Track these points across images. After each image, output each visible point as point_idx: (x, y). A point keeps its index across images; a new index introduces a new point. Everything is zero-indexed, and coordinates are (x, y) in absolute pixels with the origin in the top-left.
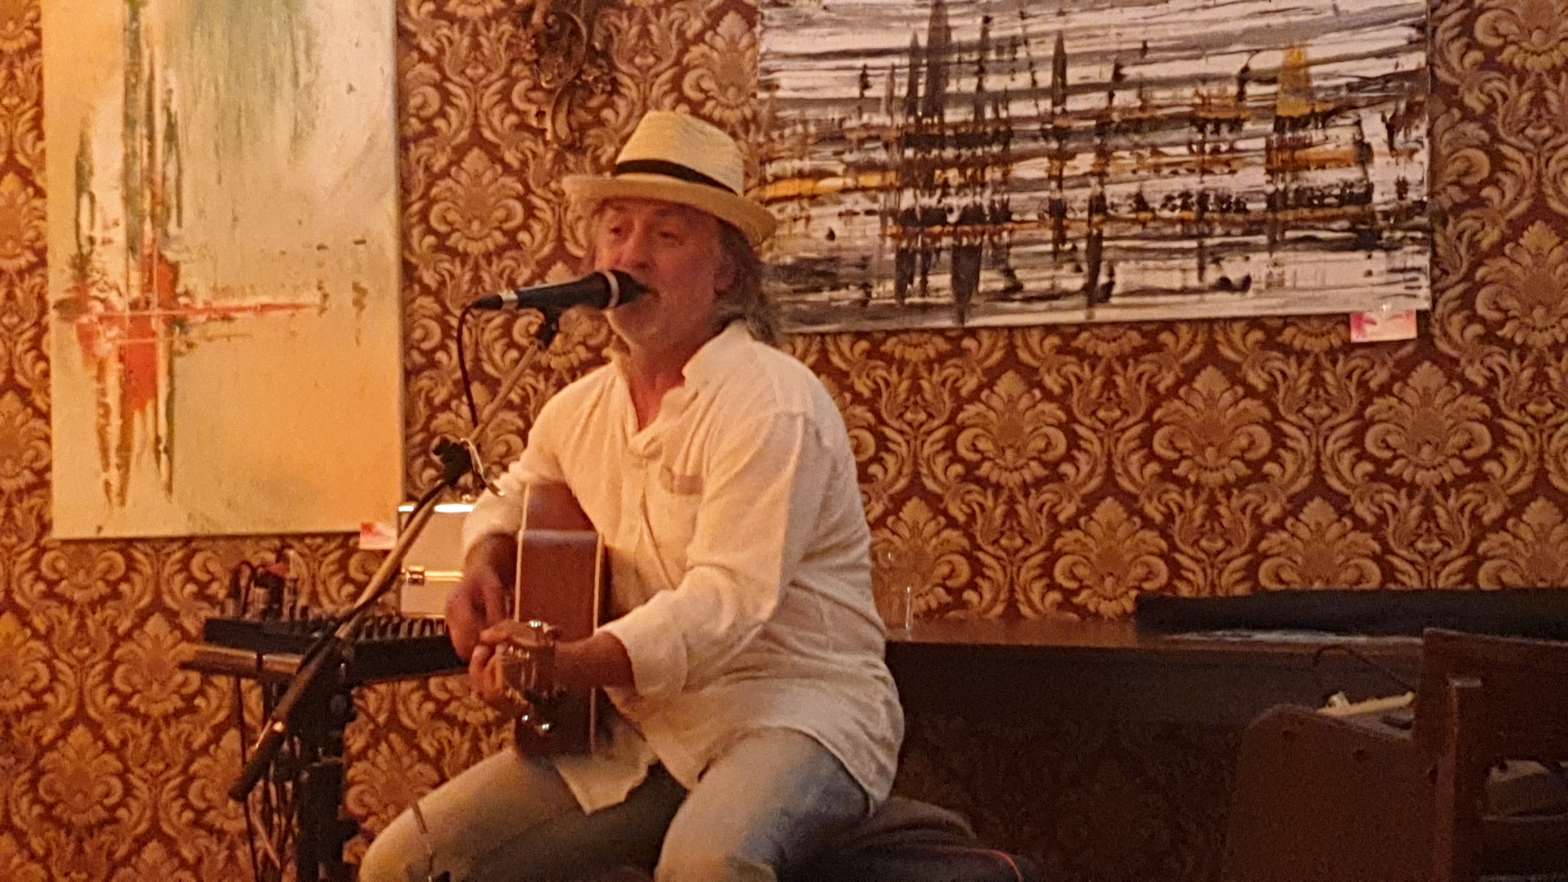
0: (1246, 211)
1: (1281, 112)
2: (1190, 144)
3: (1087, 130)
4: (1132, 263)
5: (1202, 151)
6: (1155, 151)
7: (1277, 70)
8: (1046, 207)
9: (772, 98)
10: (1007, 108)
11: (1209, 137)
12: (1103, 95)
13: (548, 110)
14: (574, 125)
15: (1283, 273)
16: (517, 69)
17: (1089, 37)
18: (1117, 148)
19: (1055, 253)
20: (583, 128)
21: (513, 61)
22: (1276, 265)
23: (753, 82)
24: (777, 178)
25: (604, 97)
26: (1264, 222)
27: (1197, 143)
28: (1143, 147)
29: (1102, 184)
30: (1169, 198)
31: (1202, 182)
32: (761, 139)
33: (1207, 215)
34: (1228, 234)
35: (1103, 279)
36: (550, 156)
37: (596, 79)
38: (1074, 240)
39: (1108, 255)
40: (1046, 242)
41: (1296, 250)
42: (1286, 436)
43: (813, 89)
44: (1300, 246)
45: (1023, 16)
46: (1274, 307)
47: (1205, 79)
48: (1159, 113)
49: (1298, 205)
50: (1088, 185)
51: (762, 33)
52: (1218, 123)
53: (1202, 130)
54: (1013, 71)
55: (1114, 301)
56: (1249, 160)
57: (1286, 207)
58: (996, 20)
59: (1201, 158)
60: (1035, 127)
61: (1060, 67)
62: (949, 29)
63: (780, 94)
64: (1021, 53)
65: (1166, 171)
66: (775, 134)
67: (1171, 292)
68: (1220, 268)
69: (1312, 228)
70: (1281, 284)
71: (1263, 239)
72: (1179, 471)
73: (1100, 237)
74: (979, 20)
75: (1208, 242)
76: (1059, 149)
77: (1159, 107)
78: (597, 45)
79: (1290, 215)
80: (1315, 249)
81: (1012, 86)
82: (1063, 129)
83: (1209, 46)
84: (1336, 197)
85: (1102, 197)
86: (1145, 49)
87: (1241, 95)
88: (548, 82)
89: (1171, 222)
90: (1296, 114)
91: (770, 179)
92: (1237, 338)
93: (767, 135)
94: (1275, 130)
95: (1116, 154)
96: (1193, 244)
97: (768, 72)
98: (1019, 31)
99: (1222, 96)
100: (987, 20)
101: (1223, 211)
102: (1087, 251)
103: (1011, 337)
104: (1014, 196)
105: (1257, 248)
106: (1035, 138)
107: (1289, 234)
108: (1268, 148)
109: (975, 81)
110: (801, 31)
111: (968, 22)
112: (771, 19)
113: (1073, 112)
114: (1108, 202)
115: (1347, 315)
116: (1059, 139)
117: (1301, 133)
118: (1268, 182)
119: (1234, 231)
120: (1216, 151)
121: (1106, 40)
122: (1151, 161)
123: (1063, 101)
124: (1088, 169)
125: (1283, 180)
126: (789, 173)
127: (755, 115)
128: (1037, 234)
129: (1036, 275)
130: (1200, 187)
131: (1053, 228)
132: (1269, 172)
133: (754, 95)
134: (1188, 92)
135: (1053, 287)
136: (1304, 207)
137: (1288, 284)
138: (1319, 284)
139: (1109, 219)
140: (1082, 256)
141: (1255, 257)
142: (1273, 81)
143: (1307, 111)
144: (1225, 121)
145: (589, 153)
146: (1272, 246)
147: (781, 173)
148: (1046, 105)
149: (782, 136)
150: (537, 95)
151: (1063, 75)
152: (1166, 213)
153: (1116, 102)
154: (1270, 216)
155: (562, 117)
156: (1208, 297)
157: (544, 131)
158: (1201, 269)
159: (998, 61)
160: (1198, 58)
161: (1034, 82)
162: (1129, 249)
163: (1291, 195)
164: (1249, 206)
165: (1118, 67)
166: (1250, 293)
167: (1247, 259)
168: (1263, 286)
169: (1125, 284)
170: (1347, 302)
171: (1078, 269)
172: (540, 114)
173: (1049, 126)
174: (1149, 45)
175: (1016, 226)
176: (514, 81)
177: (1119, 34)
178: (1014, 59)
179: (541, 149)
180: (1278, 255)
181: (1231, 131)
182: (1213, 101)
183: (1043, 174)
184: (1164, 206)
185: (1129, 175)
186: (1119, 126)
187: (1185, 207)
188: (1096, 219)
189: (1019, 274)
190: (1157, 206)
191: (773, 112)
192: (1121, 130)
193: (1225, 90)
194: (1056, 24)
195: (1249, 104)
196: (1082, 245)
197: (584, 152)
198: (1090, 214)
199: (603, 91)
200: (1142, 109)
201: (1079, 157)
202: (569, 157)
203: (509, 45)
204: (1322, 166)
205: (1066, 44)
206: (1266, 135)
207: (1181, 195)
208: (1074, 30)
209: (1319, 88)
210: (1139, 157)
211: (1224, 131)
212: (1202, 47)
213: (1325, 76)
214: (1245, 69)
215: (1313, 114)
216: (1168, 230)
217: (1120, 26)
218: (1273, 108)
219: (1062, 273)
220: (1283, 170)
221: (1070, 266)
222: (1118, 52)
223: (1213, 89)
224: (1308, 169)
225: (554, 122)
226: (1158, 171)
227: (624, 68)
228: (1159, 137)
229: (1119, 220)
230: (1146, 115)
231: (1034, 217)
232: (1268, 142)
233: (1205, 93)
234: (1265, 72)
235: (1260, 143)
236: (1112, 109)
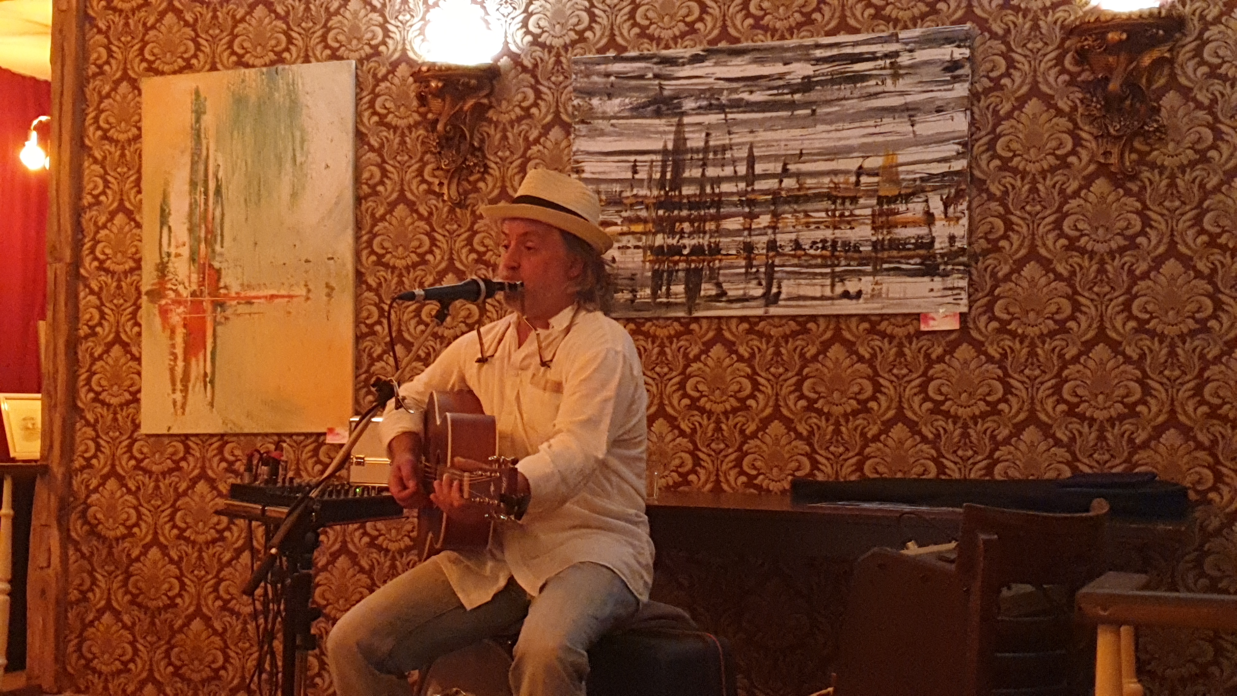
0: (861, 252)
1: (881, 193)
2: (827, 211)
3: (766, 200)
4: (793, 280)
5: (834, 215)
6: (807, 216)
7: (879, 168)
8: (742, 247)
10: (719, 187)
12: (777, 180)
13: (446, 182)
14: (461, 191)
15: (881, 289)
16: (428, 157)
17: (768, 146)
18: (784, 213)
19: (747, 273)
20: (466, 193)
21: (425, 153)
22: (877, 283)
25: (479, 175)
26: (870, 258)
27: (832, 210)
28: (799, 212)
29: (774, 233)
30: (814, 243)
31: (834, 234)
33: (837, 253)
34: (849, 265)
35: (774, 290)
36: (446, 209)
37: (475, 165)
38: (758, 266)
39: (777, 275)
40: (741, 267)
41: (889, 275)
42: (882, 385)
43: (604, 173)
44: (891, 273)
45: (730, 133)
46: (875, 309)
47: (835, 173)
48: (809, 192)
49: (890, 248)
50: (766, 234)
51: (574, 139)
52: (844, 199)
53: (834, 203)
54: (723, 165)
55: (781, 303)
56: (862, 221)
57: (883, 249)
58: (713, 135)
59: (833, 219)
60: (735, 199)
61: (751, 164)
62: (686, 139)
63: (585, 175)
64: (728, 155)
67: (815, 298)
68: (844, 284)
69: (899, 262)
70: (880, 295)
71: (869, 268)
72: (818, 405)
73: (773, 265)
74: (704, 135)
75: (838, 269)
76: (750, 212)
77: (809, 189)
78: (476, 144)
79: (886, 254)
80: (900, 275)
81: (722, 174)
82: (752, 200)
83: (839, 154)
84: (913, 244)
85: (775, 241)
86: (801, 154)
87: (858, 183)
88: (445, 165)
89: (814, 257)
90: (890, 194)
92: (853, 326)
94: (878, 204)
95: (783, 216)
96: (828, 270)
97: (578, 162)
98: (727, 142)
99: (846, 182)
100: (708, 135)
101: (847, 251)
102: (765, 273)
103: (719, 324)
104: (722, 240)
105: (865, 274)
106: (735, 205)
107: (885, 266)
108: (873, 215)
109: (700, 170)
110: (598, 139)
111: (696, 135)
112: (579, 130)
113: (759, 190)
114: (778, 244)
115: (918, 314)
116: (750, 207)
117: (893, 206)
118: (873, 235)
119: (852, 263)
121: (778, 148)
122: (804, 220)
123: (753, 184)
124: (767, 224)
125: (882, 233)
128: (736, 262)
129: (735, 286)
130: (833, 237)
131: (745, 259)
132: (873, 228)
134: (826, 180)
135: (745, 294)
136: (894, 249)
137: (884, 295)
138: (902, 296)
139: (778, 254)
140: (762, 276)
141: (864, 279)
142: (877, 175)
143: (897, 193)
144: (848, 198)
145: (469, 209)
146: (874, 273)
148: (742, 185)
150: (437, 173)
151: (753, 168)
153: (783, 185)
154: (874, 255)
155: (454, 187)
156: (836, 302)
157: (443, 194)
158: (833, 285)
159: (714, 159)
160: (832, 160)
161: (735, 172)
162: (790, 273)
163: (886, 242)
164: (861, 249)
165: (785, 165)
166: (861, 301)
167: (861, 279)
168: (869, 296)
169: (788, 293)
170: (919, 306)
171: (760, 284)
172: (441, 184)
173: (744, 199)
174: (804, 152)
175: (724, 257)
176: (425, 164)
177: (786, 145)
178: (724, 158)
179: (441, 205)
180: (878, 278)
181: (851, 204)
182: (841, 186)
183: (740, 227)
184: (811, 247)
185: (791, 229)
186: (786, 199)
188: (771, 254)
189: (725, 286)
190: (807, 247)
192: (788, 201)
193: (848, 180)
194: (749, 138)
195: (862, 188)
196: (762, 270)
197: (467, 208)
198: (768, 251)
199: (479, 171)
200: (799, 189)
201: (762, 217)
202: (458, 210)
203: (423, 143)
204: (905, 225)
205: (755, 150)
206: (872, 207)
207: (821, 241)
208: (759, 142)
209: (904, 180)
210: (797, 218)
211: (847, 204)
212: (835, 154)
213: (908, 172)
214: (861, 167)
215: (900, 195)
216: (813, 262)
217: (787, 140)
218: (877, 191)
219: (751, 285)
220: (882, 227)
221: (755, 282)
222: (786, 155)
223: (841, 179)
224: (896, 227)
225: (449, 189)
226: (808, 227)
227: (492, 158)
228: (809, 207)
229: (784, 255)
230: (801, 193)
231: (734, 252)
232: (873, 211)
233: (836, 180)
234: (872, 169)
235: (868, 211)
236: (782, 189)
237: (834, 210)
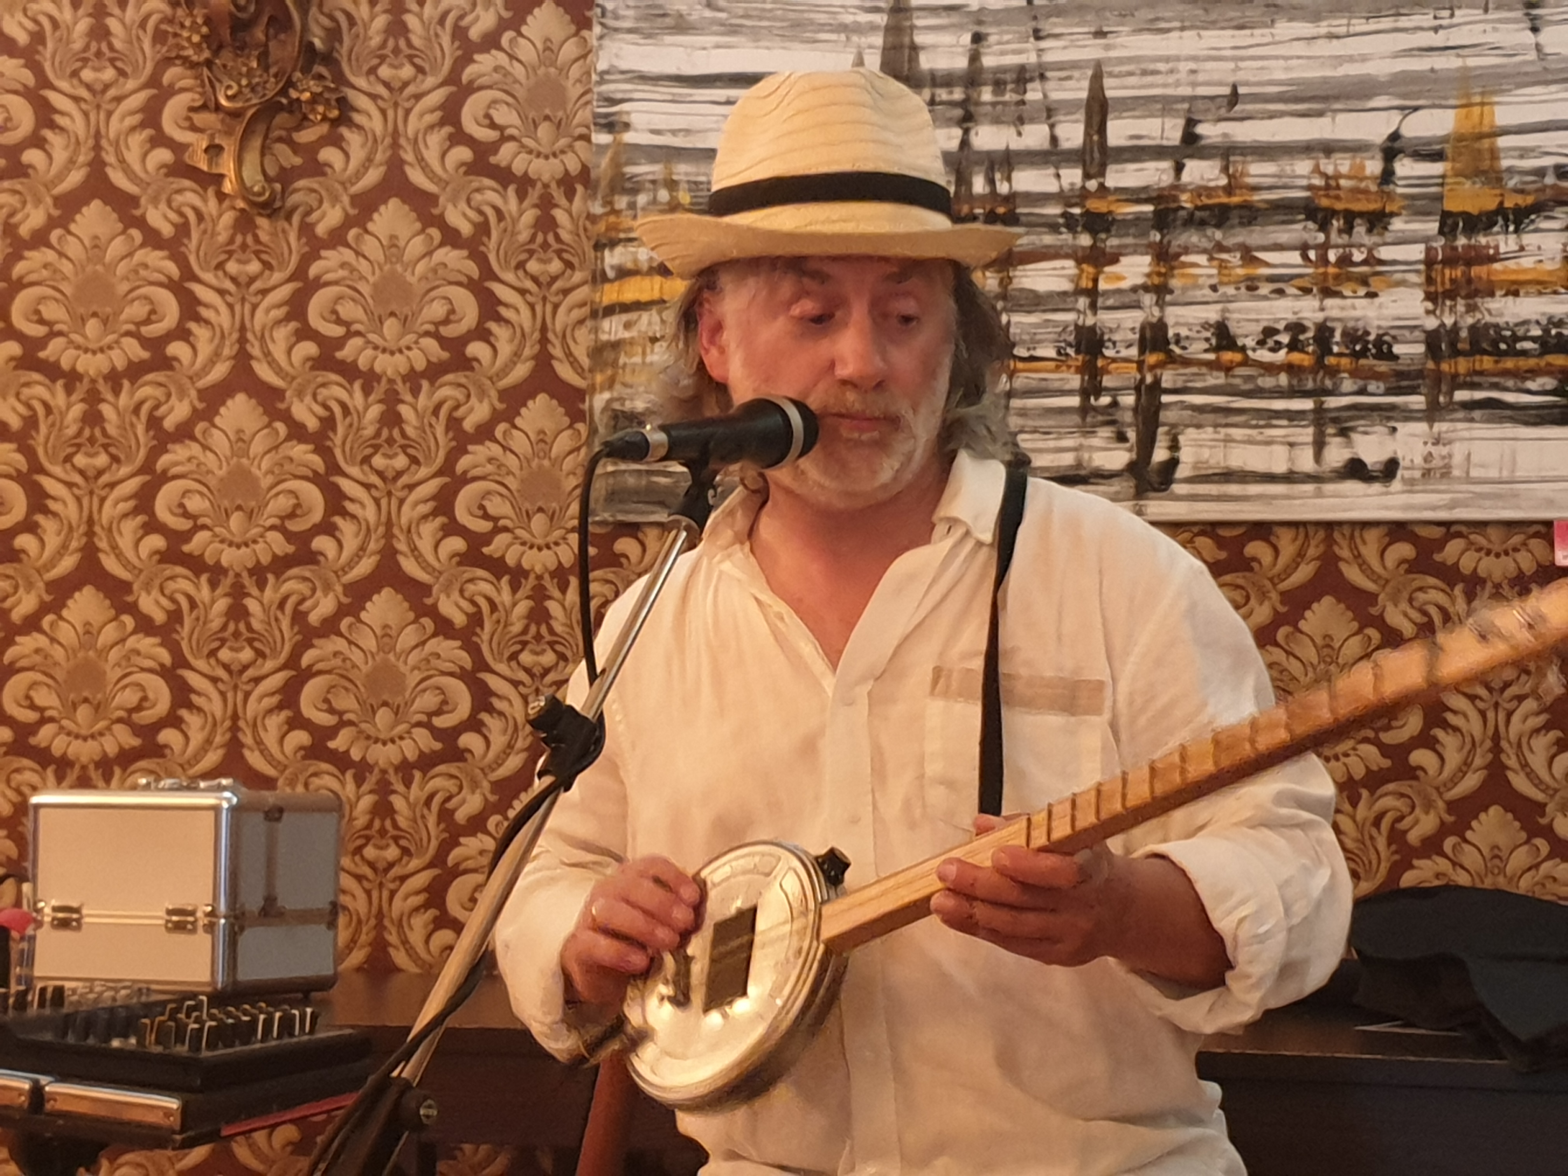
0: (1396, 358)
1: (1450, 205)
2: (1304, 248)
3: (1138, 219)
4: (1210, 430)
5: (1323, 260)
6: (1248, 256)
7: (1445, 139)
8: (1071, 338)
9: (618, 144)
10: (1009, 179)
11: (1335, 238)
12: (1166, 165)
13: (230, 146)
14: (272, 172)
15: (1450, 456)
16: (171, 74)
17: (1144, 73)
18: (1186, 251)
19: (1084, 410)
20: (286, 176)
21: (167, 62)
22: (1437, 442)
23: (584, 115)
24: (623, 273)
25: (324, 128)
26: (1420, 374)
27: (1317, 247)
28: (1227, 250)
29: (1161, 304)
30: (1269, 332)
31: (1322, 309)
32: (597, 208)
33: (1330, 360)
34: (1362, 392)
35: (1160, 455)
36: (228, 218)
37: (315, 99)
38: (1114, 392)
39: (1166, 416)
40: (1069, 393)
41: (1472, 420)
43: (687, 132)
44: (1477, 414)
45: (1038, 35)
46: (1434, 508)
47: (1328, 148)
48: (1256, 197)
49: (1475, 349)
50: (1137, 306)
51: (601, 37)
52: (1350, 218)
53: (1324, 227)
54: (1021, 120)
55: (1178, 488)
56: (1398, 276)
57: (1456, 353)
58: (992, 39)
59: (1321, 270)
60: (1053, 210)
61: (1096, 120)
62: (915, 48)
63: (629, 137)
64: (1034, 94)
65: (1265, 289)
66: (621, 202)
67: (1270, 478)
68: (1349, 444)
69: (1496, 387)
70: (1446, 473)
71: (1417, 401)
73: (1156, 388)
74: (967, 38)
75: (1332, 402)
76: (1093, 247)
77: (1256, 188)
78: (318, 43)
79: (1463, 365)
80: (1501, 420)
81: (1017, 144)
82: (1101, 216)
83: (1337, 98)
84: (1534, 339)
85: (1160, 327)
86: (1234, 98)
87: (1387, 176)
88: (229, 98)
89: (1270, 369)
90: (1473, 208)
91: (611, 274)
92: (1370, 552)
93: (608, 202)
94: (1441, 232)
95: (1183, 258)
96: (1307, 404)
97: (613, 102)
98: (1031, 58)
99: (1357, 175)
100: (978, 38)
101: (1356, 356)
102: (1135, 410)
104: (1016, 318)
105: (1409, 415)
106: (1054, 228)
107: (1461, 395)
108: (1429, 262)
109: (957, 132)
110: (668, 39)
111: (946, 38)
112: (617, 17)
113: (1119, 190)
114: (1171, 333)
115: (1548, 524)
116: (1093, 232)
117: (1483, 240)
118: (1428, 312)
119: (1372, 387)
120: (1345, 261)
121: (1171, 79)
122: (1241, 271)
123: (1102, 173)
124: (1140, 281)
125: (1452, 309)
126: (645, 267)
127: (585, 170)
128: (1055, 379)
129: (1052, 444)
130: (1320, 316)
131: (1079, 370)
132: (1430, 297)
133: (586, 138)
134: (1303, 167)
135: (1079, 465)
136: (1485, 352)
137: (1456, 473)
138: (1505, 474)
139: (1171, 360)
140: (1128, 417)
141: (1405, 428)
142: (1437, 156)
143: (1491, 205)
144: (1361, 214)
145: (296, 219)
146: (1432, 413)
147: (630, 265)
148: (1072, 176)
149: (632, 206)
150: (202, 119)
151: (1102, 130)
152: (1264, 355)
153: (1186, 177)
154: (1431, 365)
155: (252, 158)
156: (1329, 488)
157: (221, 176)
158: (1319, 445)
159: (994, 104)
160: (1320, 114)
161: (1054, 140)
162: (1200, 409)
163: (1464, 334)
164: (1397, 349)
165: (1191, 123)
166: (1396, 485)
167: (1394, 430)
168: (1417, 474)
169: (1196, 466)
170: (1550, 503)
171: (1121, 438)
172: (214, 150)
173: (1077, 211)
174: (1241, 90)
175: (1020, 365)
176: (171, 92)
177: (1193, 72)
178: (1023, 102)
179: (211, 206)
180: (1440, 427)
181: (1370, 231)
182: (1343, 182)
183: (1067, 286)
184: (1261, 343)
185: (1207, 292)
186: (1191, 215)
187: (1294, 346)
188: (1152, 359)
189: (1026, 442)
190: (1250, 342)
191: (617, 165)
192: (1193, 221)
193: (1362, 168)
194: (1092, 50)
195: (1400, 190)
196: (1128, 400)
197: (288, 218)
198: (1142, 352)
199: (325, 118)
200: (1229, 190)
201: (1124, 260)
202: (262, 222)
203: (159, 37)
204: (1513, 292)
205: (1107, 82)
206: (1426, 240)
207: (1288, 328)
208: (1121, 61)
209: (1510, 170)
210: (1223, 266)
211: (1360, 229)
212: (1325, 99)
213: (1524, 153)
214: (1395, 136)
215: (1501, 210)
216: (1267, 382)
217: (1195, 59)
218: (1439, 198)
219: (1095, 441)
220: (1451, 294)
221: (1106, 432)
222: (1193, 99)
223: (1344, 164)
224: (1492, 294)
225: (239, 162)
226: (1251, 288)
227: (361, 82)
228: (1254, 236)
229: (1186, 362)
230: (1235, 200)
231: (1051, 353)
232: (1428, 250)
233: (1330, 170)
234: (1429, 142)
235: (1417, 252)
236: (1181, 188)
237: (1324, 248)
